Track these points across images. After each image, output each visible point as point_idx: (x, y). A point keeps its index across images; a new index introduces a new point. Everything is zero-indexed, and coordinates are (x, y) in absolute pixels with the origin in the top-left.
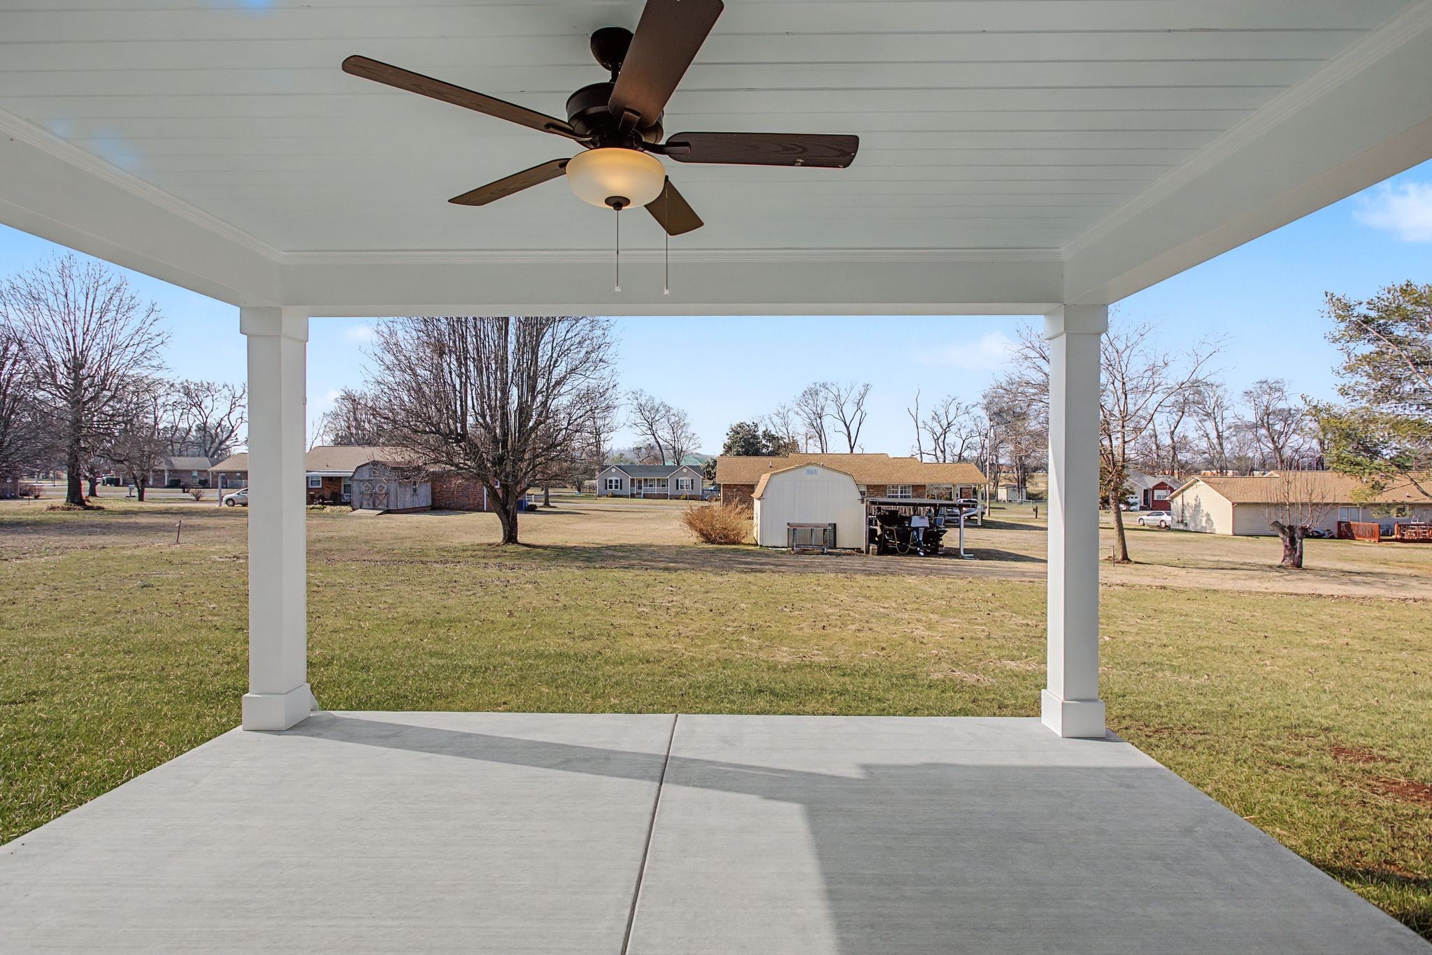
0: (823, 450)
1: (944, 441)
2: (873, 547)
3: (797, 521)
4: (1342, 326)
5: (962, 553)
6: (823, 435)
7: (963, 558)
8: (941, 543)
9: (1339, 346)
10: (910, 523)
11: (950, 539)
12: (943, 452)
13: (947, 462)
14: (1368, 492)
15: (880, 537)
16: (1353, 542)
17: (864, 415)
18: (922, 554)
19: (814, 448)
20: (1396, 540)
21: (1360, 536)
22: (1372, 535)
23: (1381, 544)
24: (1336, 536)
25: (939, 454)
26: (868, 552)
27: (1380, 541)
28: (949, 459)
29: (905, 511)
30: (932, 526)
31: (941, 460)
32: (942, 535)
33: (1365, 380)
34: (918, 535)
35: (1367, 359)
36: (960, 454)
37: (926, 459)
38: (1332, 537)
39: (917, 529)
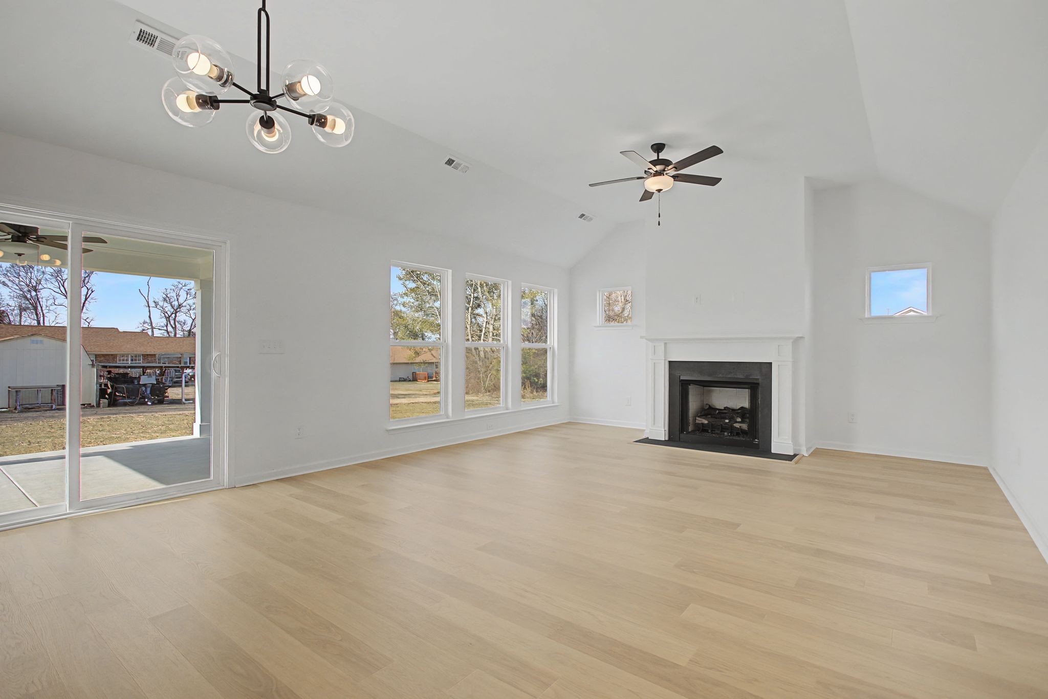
0: (39, 322)
1: (175, 320)
2: (104, 402)
3: (19, 384)
4: (404, 272)
5: (184, 400)
6: (39, 308)
7: (184, 404)
8: (167, 394)
9: (401, 282)
10: (139, 381)
11: (173, 393)
12: (175, 328)
13: (177, 336)
14: (414, 355)
15: (110, 395)
16: (418, 383)
17: (90, 292)
18: (149, 403)
19: (28, 320)
20: (434, 381)
21: (420, 379)
22: (425, 379)
23: (428, 383)
24: (412, 380)
25: (170, 329)
26: (98, 405)
27: (428, 381)
28: (180, 334)
29: (134, 373)
30: (158, 382)
31: (172, 335)
32: (167, 389)
33: (412, 300)
34: (146, 390)
35: (412, 290)
36: (190, 330)
37: (157, 333)
38: (410, 381)
39: (145, 385)
